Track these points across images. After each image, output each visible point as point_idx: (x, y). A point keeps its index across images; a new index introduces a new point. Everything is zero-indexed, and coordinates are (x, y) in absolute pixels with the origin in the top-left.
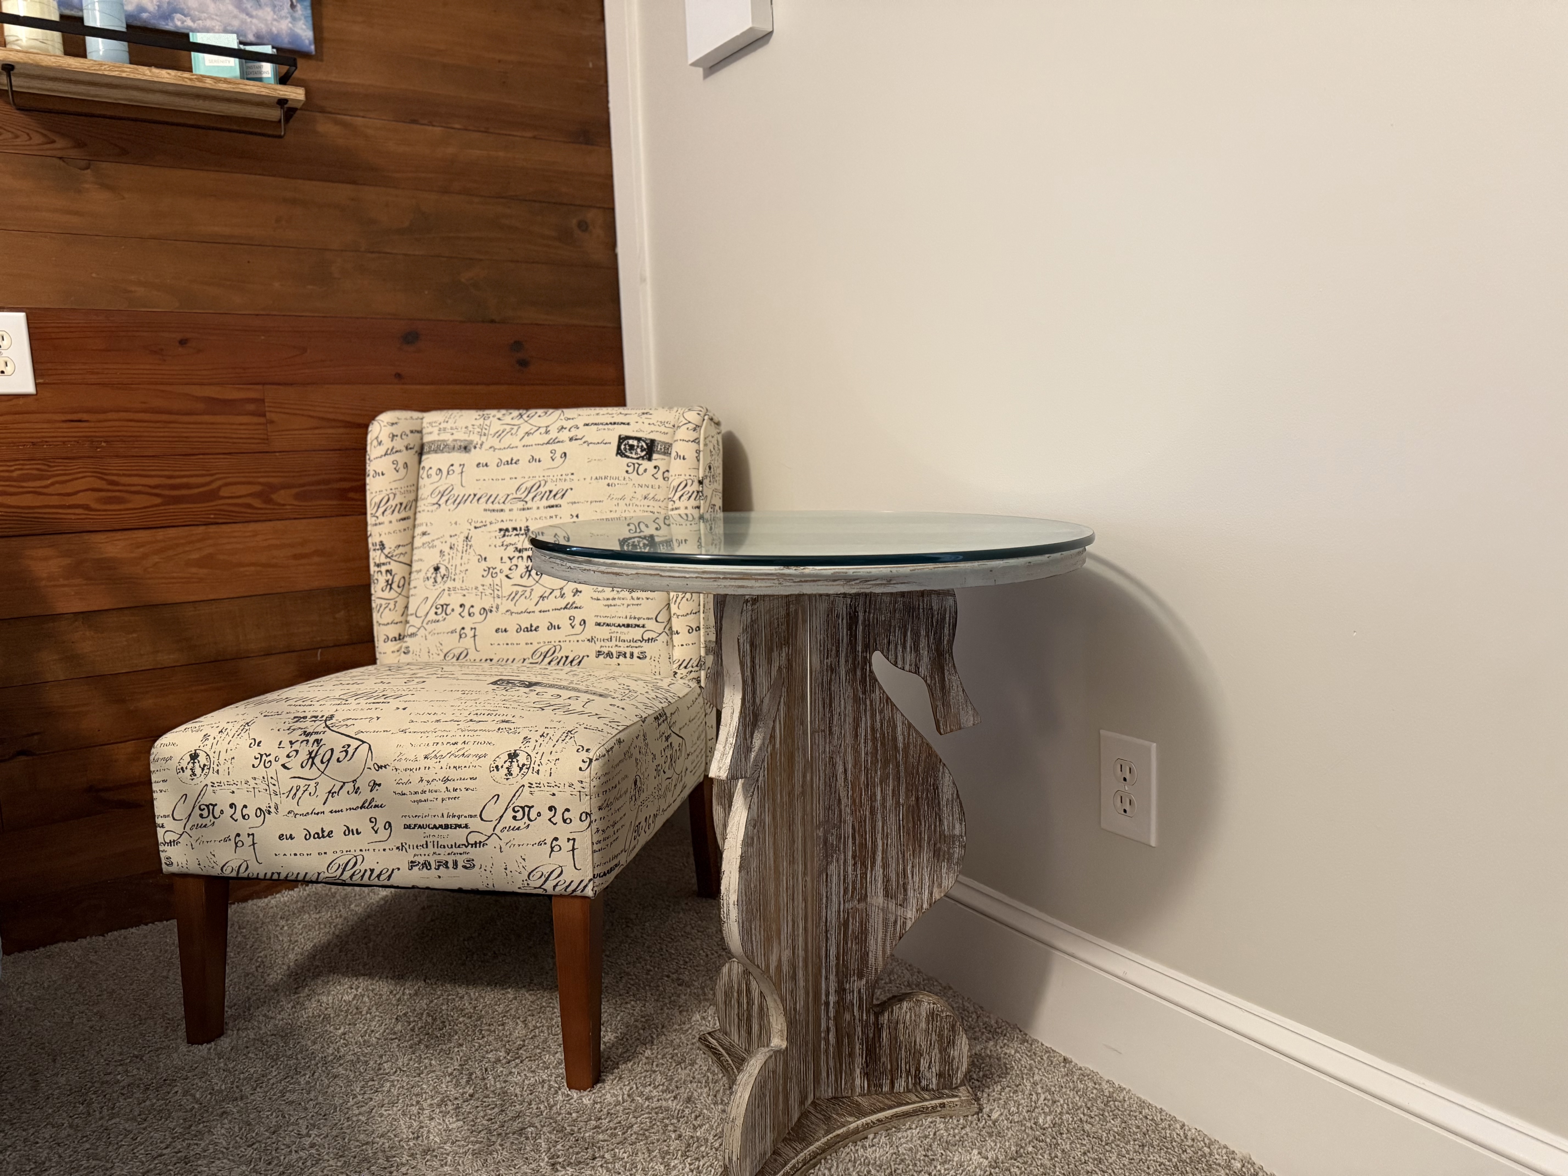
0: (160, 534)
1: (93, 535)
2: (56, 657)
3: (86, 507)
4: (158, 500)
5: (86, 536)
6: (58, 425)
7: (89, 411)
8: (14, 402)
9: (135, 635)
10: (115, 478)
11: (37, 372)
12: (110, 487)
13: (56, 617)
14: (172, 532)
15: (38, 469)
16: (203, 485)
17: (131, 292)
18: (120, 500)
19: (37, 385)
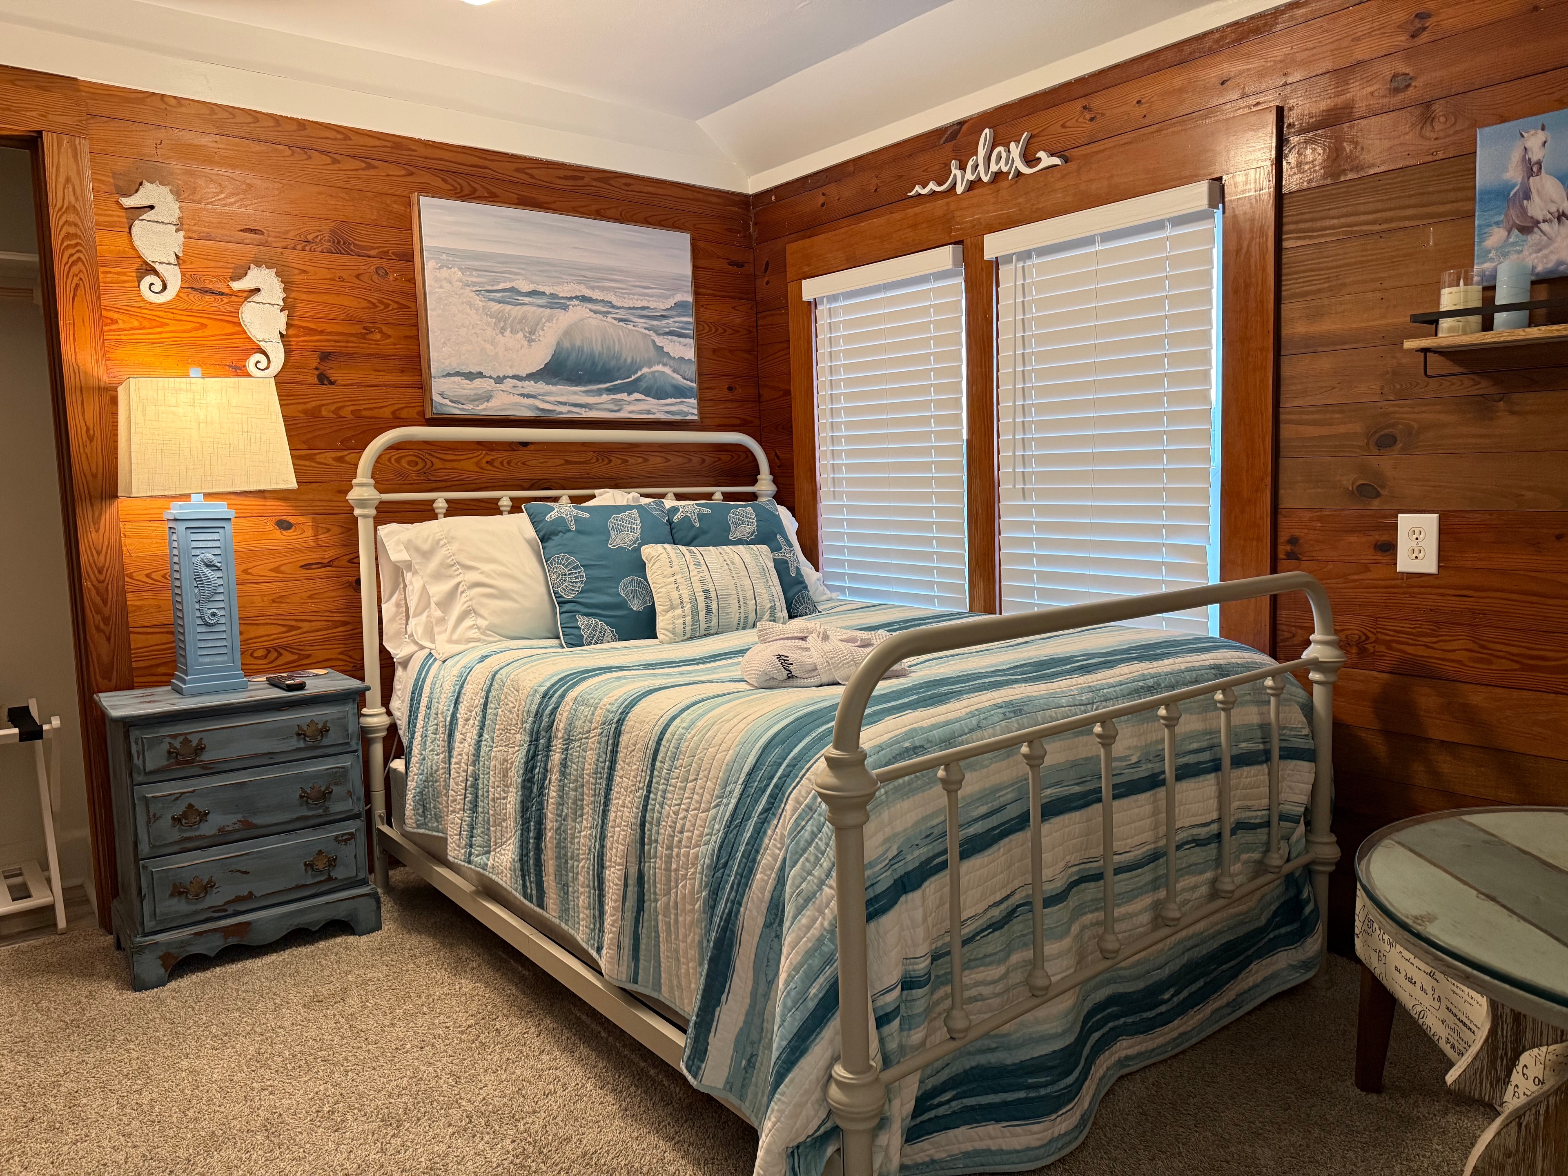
0: (1515, 694)
1: (1463, 685)
2: (1423, 769)
3: (1459, 662)
4: (1517, 666)
5: (1458, 684)
6: (1449, 598)
7: (1476, 589)
8: (1423, 579)
9: (1483, 769)
10: (1485, 643)
11: (1441, 558)
12: (1480, 650)
13: (1429, 740)
14: (1525, 694)
15: (1431, 629)
16: (1556, 660)
17: (1522, 495)
18: (1490, 662)
19: (1439, 567)
